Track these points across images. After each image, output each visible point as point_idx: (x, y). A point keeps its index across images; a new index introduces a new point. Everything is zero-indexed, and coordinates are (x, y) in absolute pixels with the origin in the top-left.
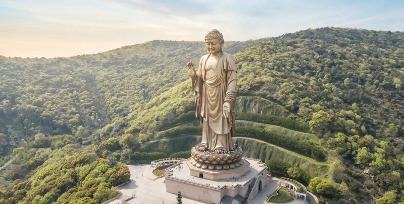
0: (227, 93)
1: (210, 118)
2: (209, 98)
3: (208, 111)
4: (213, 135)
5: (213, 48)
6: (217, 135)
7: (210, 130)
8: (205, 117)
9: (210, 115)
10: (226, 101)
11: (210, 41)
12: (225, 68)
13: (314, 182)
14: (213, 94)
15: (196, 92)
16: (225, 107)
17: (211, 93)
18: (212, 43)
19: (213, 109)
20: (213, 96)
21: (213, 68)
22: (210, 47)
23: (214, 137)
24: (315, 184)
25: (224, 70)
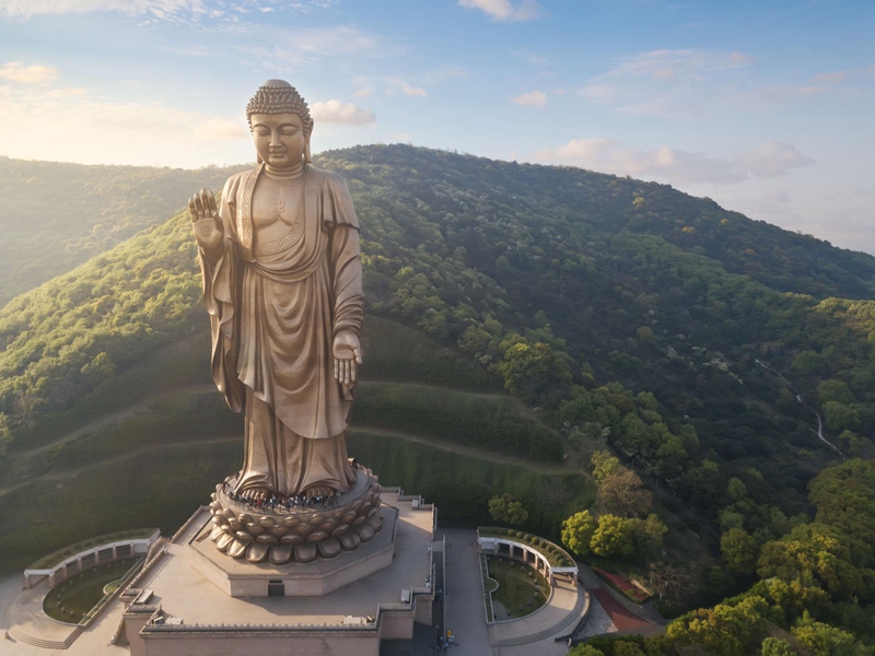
0: (339, 301)
1: (278, 388)
2: (273, 323)
3: (271, 365)
4: (288, 444)
5: (283, 144)
6: (306, 440)
7: (276, 429)
8: (259, 387)
9: (277, 379)
10: (344, 329)
11: (275, 119)
12: (328, 216)
13: (581, 529)
14: (292, 306)
15: (220, 304)
16: (342, 347)
17: (284, 305)
18: (280, 130)
19: (290, 359)
20: (293, 315)
21: (284, 215)
22: (273, 141)
23: (293, 449)
24: (584, 532)
25: (327, 223)
